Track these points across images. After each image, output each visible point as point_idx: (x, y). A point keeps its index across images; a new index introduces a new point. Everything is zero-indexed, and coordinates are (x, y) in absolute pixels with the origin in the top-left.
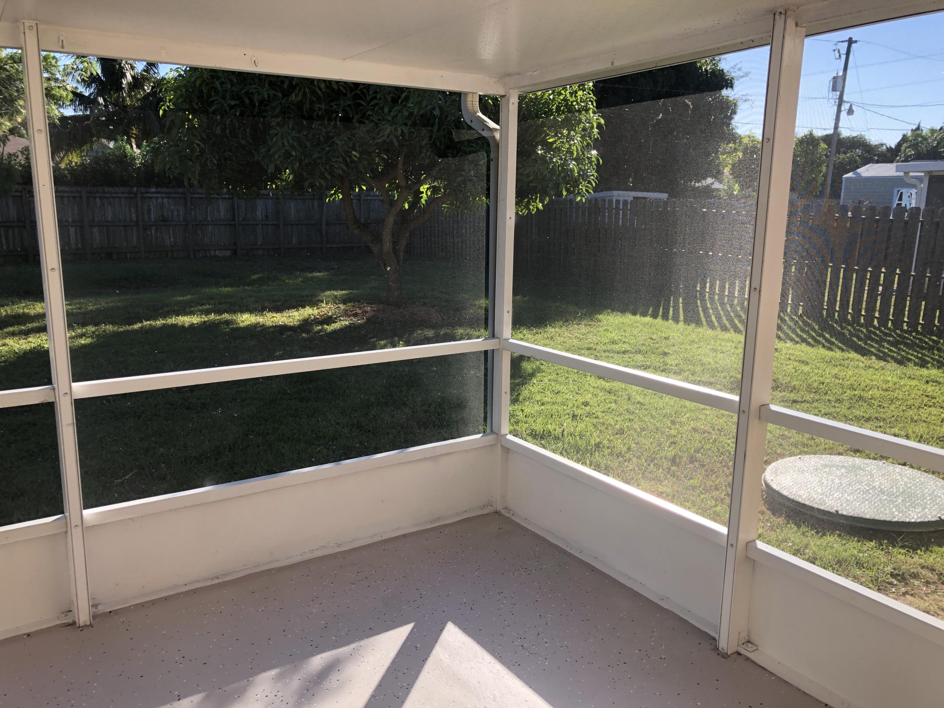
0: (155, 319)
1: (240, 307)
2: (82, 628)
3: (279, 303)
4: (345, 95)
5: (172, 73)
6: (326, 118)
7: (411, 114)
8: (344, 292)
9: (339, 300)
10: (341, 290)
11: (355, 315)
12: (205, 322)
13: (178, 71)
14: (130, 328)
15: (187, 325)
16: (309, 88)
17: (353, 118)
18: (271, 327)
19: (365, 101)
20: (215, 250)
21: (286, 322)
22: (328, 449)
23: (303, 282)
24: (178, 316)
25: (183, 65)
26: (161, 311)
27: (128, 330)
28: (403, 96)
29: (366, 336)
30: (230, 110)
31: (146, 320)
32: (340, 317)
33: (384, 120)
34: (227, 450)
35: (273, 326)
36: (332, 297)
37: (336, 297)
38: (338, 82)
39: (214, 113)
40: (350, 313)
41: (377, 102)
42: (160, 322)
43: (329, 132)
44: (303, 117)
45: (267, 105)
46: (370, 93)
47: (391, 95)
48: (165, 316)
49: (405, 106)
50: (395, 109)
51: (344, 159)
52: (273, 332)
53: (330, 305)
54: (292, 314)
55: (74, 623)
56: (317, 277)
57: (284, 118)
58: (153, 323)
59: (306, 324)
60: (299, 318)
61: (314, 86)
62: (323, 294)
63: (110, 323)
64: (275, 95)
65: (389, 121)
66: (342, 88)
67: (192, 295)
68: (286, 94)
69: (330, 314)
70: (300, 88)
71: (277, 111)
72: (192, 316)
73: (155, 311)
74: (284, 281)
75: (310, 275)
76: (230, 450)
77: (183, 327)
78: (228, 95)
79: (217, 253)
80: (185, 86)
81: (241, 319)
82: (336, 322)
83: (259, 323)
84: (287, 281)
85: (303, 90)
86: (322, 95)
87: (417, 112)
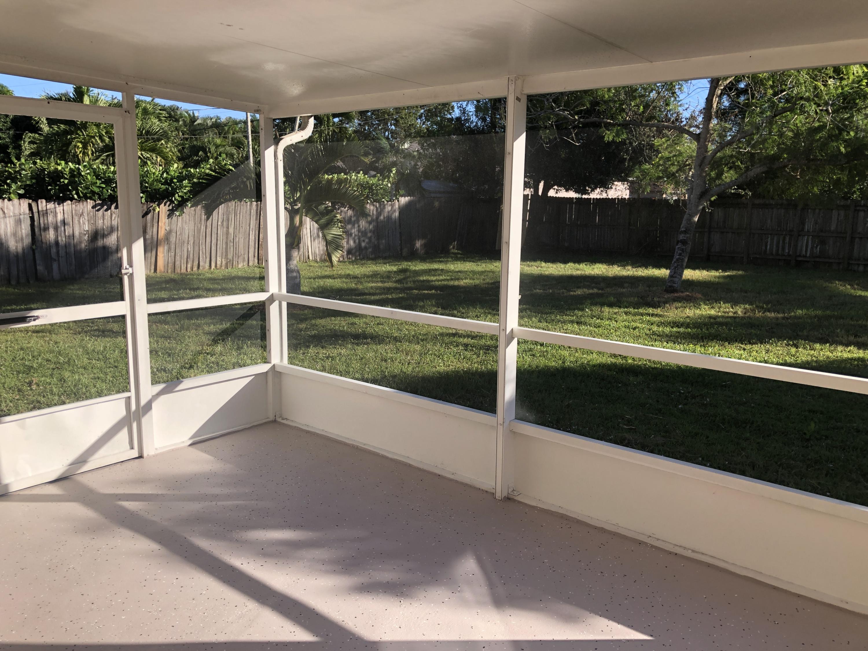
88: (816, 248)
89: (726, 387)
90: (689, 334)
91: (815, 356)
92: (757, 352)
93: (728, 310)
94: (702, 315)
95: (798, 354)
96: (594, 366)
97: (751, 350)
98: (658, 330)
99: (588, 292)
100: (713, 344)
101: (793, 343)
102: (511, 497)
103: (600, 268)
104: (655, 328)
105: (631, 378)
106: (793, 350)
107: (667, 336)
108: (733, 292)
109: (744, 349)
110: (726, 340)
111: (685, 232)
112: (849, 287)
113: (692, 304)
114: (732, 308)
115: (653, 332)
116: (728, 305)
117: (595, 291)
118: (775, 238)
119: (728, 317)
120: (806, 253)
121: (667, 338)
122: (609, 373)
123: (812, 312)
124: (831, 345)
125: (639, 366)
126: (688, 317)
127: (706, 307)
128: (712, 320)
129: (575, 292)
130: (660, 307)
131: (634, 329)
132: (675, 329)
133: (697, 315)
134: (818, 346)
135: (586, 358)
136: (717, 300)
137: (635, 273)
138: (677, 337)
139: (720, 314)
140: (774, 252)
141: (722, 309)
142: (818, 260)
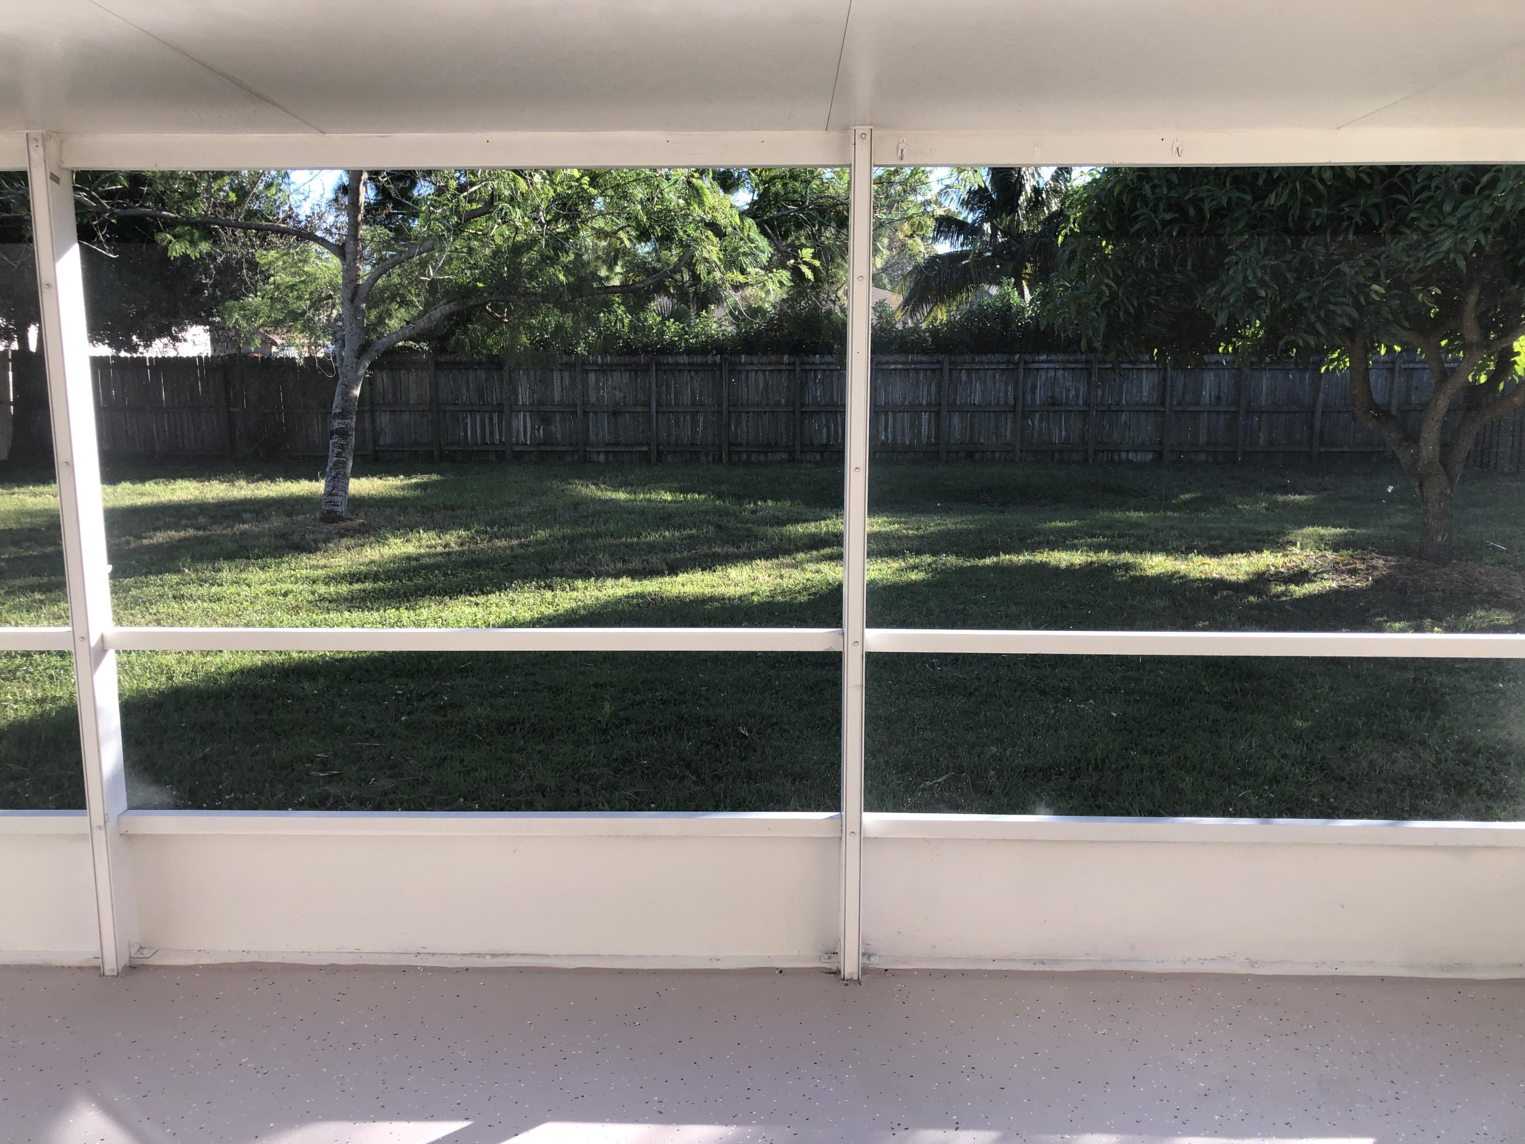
0: (1018, 552)
1: (1152, 543)
2: (847, 982)
3: (1218, 542)
4: (1370, 187)
5: (1083, 178)
6: (1329, 231)
7: (1499, 211)
8: (1338, 530)
9: (1326, 544)
10: (1334, 527)
11: (1353, 572)
12: (1092, 563)
13: (1091, 174)
14: (981, 563)
15: (1063, 565)
16: (1301, 182)
17: (1381, 225)
18: (1197, 580)
19: (1407, 196)
20: (1128, 452)
21: (1224, 574)
22: (1261, 796)
23: (1267, 509)
24: (1053, 550)
25: (1100, 165)
26: (1029, 541)
27: (977, 566)
28: (1485, 179)
29: (1368, 610)
30: (1163, 229)
31: (1005, 554)
32: (1322, 572)
33: (1440, 226)
34: (1091, 768)
35: (1201, 580)
36: (1316, 538)
37: (1321, 538)
38: (1357, 168)
39: (1138, 234)
40: (1344, 568)
41: (1432, 193)
42: (1023, 558)
43: (1332, 254)
44: (1287, 231)
45: (1226, 216)
46: (1419, 180)
47: (1459, 180)
48: (1033, 549)
49: (1489, 196)
50: (1466, 204)
51: (1356, 299)
52: (1199, 589)
53: (1308, 552)
54: (1238, 562)
55: (837, 972)
56: (1293, 502)
57: (1251, 235)
58: (1014, 558)
59: (1260, 581)
60: (1248, 569)
61: (1313, 177)
62: (1299, 532)
63: (953, 553)
64: (1242, 199)
65: (1452, 227)
66: (1362, 175)
67: (1080, 519)
68: (1260, 196)
69: (1305, 566)
70: (1287, 184)
71: (1241, 224)
72: (1074, 553)
73: (1021, 539)
74: (1235, 506)
75: (1281, 498)
76: (1096, 768)
77: (1057, 568)
78: (1161, 207)
79: (1131, 456)
80: (1097, 197)
81: (1150, 562)
82: (1314, 581)
83: (1177, 572)
84: (1240, 507)
85: (1290, 186)
86: (1325, 193)
87: (1513, 207)
88: (539, 430)
89: (467, 672)
90: (382, 590)
91: (580, 600)
92: (497, 606)
93: (433, 542)
94: (395, 556)
95: (556, 600)
96: (232, 674)
97: (488, 604)
98: (328, 591)
99: (177, 538)
100: (426, 603)
101: (545, 583)
102: (139, 962)
103: (187, 488)
104: (322, 589)
105: (306, 685)
106: (549, 594)
107: (346, 599)
108: (433, 511)
109: (477, 604)
110: (446, 593)
111: (342, 415)
112: (593, 487)
113: (372, 539)
114: (440, 539)
115: (320, 596)
116: (432, 534)
117: (191, 532)
118: (478, 418)
119: (436, 555)
120: (526, 440)
121: (349, 605)
122: (264, 683)
123: (558, 531)
124: (597, 579)
125: (313, 661)
126: (372, 562)
127: (398, 541)
128: (414, 563)
129: (151, 538)
130: (317, 549)
131: (285, 595)
132: (357, 586)
133: (386, 557)
134: (579, 583)
135: (213, 663)
136: (412, 527)
137: (256, 492)
138: (363, 600)
139: (423, 551)
140: (479, 441)
141: (424, 542)
142: (543, 448)
